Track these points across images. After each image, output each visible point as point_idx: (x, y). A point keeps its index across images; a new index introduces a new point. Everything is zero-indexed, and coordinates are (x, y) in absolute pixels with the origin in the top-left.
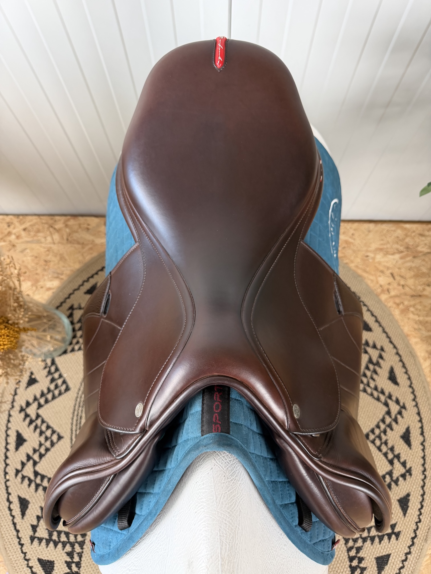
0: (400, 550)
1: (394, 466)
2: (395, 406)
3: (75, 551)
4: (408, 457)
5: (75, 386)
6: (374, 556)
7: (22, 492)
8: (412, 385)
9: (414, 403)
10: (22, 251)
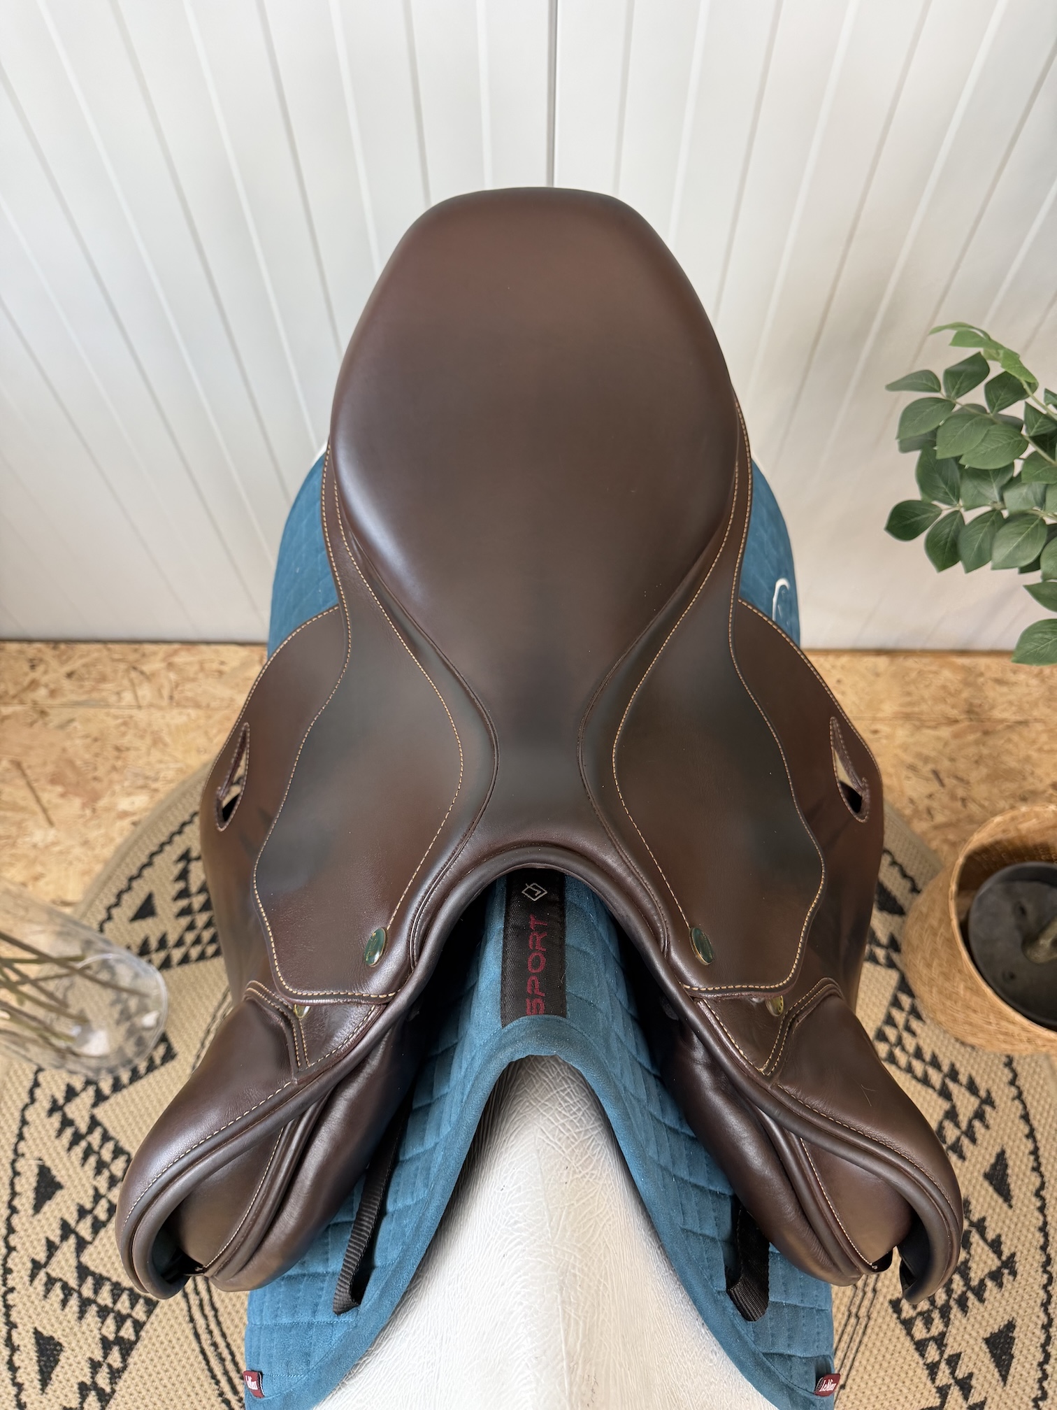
1: (972, 1252)
2: (968, 1100)
4: (1006, 1229)
5: (188, 1049)
7: (45, 1321)
9: (1014, 1091)
10: (62, 726)
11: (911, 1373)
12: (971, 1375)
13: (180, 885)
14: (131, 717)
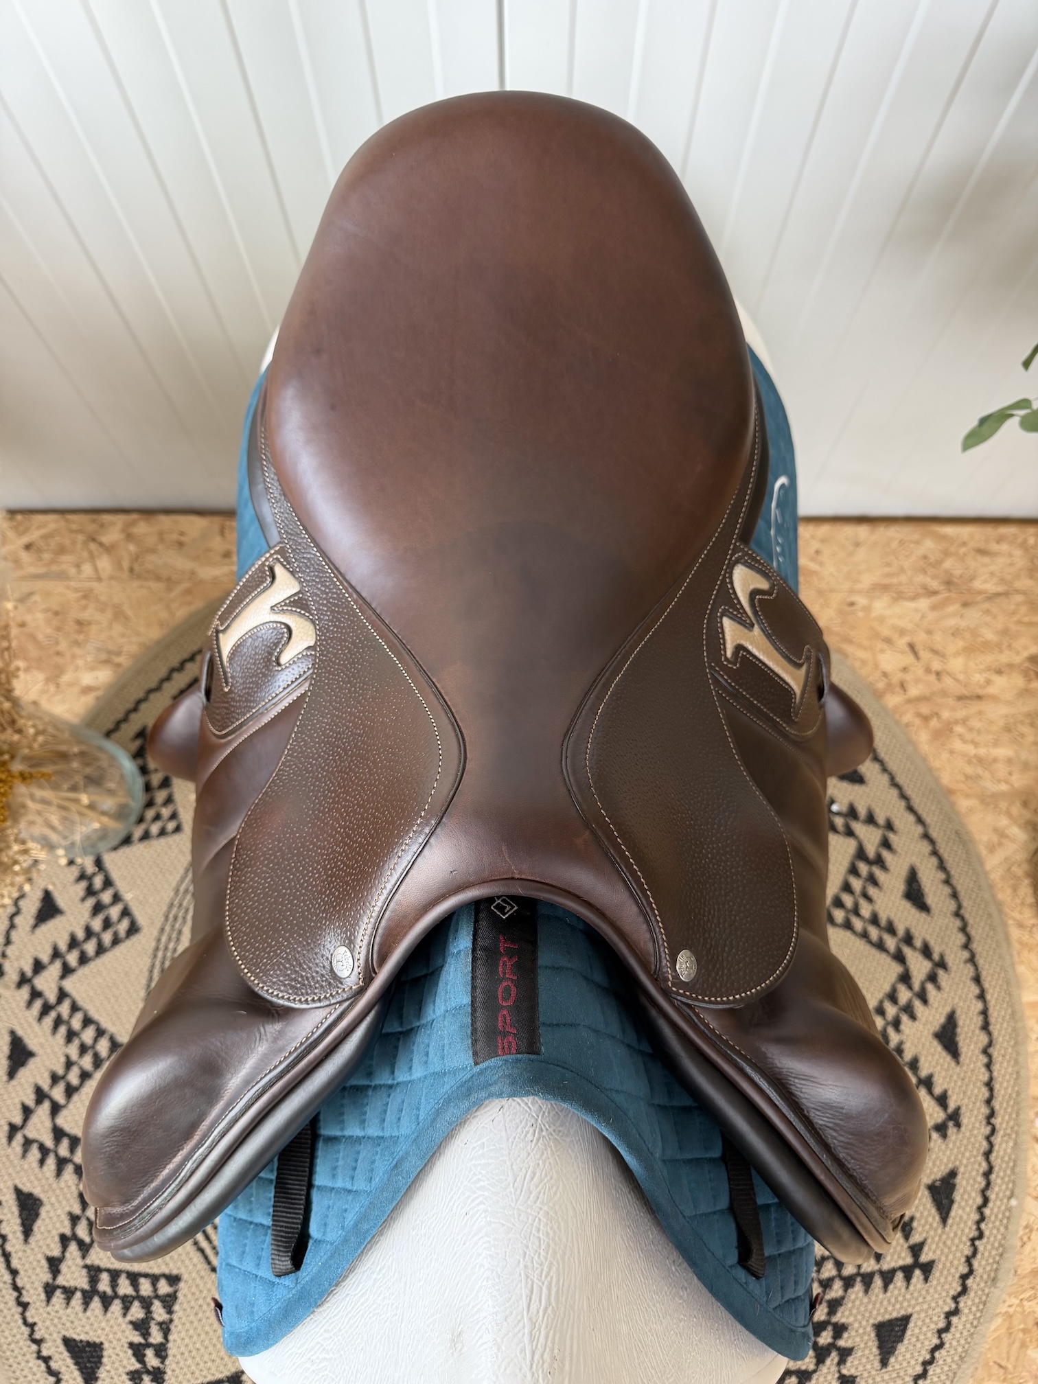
0: (933, 1305)
2: (922, 963)
3: (154, 1319)
4: (953, 1084)
5: (152, 923)
6: (872, 1321)
7: (25, 1179)
8: (962, 912)
12: (913, 1219)
14: (91, 590)
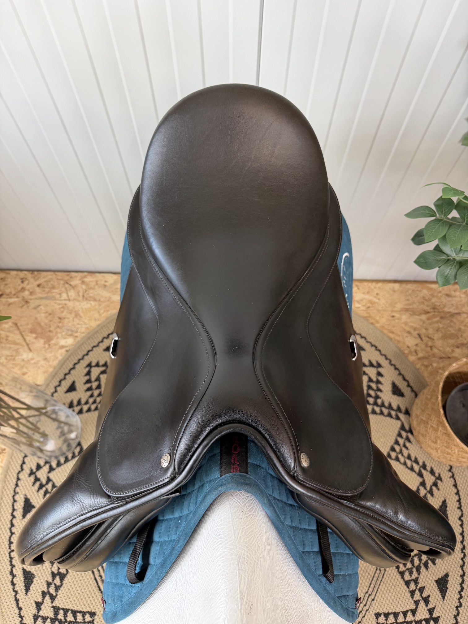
2: (430, 477)
9: (450, 474)
10: (35, 308)
11: (403, 595)
12: (429, 596)
13: (87, 378)
14: (66, 304)
